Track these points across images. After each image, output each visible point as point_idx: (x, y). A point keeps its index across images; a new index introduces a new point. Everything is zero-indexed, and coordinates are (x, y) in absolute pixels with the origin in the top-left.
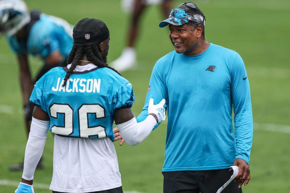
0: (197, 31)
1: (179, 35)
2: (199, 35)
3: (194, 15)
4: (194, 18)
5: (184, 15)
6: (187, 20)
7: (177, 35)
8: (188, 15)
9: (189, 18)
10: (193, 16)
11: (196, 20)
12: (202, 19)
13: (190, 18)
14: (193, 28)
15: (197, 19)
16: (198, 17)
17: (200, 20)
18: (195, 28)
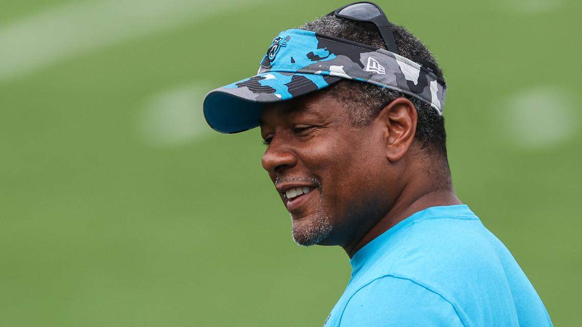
0: (386, 130)
1: (295, 153)
2: (397, 145)
3: (363, 56)
4: (363, 67)
5: (311, 56)
6: (324, 75)
7: (283, 153)
8: (333, 56)
9: (332, 68)
10: (356, 59)
11: (371, 75)
12: (412, 71)
13: (340, 68)
14: (361, 112)
15: (379, 69)
16: (383, 64)
17: (400, 76)
18: (376, 112)
